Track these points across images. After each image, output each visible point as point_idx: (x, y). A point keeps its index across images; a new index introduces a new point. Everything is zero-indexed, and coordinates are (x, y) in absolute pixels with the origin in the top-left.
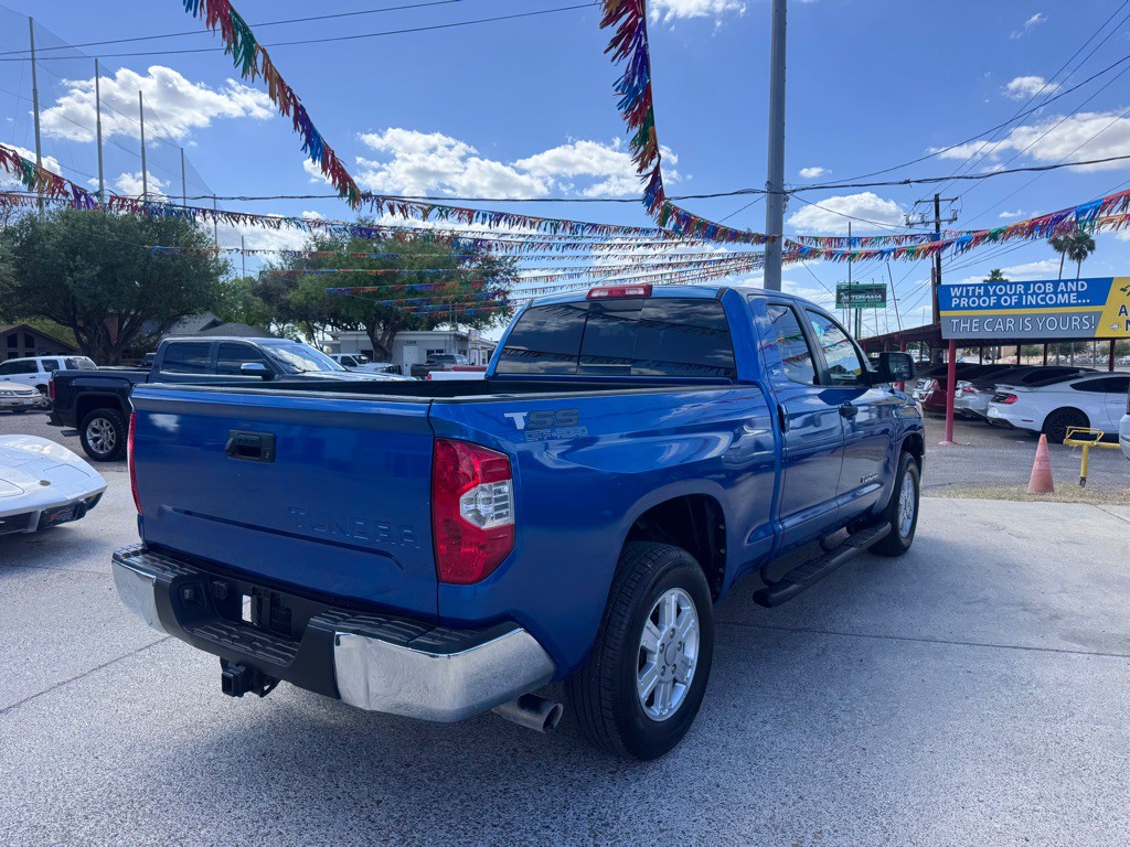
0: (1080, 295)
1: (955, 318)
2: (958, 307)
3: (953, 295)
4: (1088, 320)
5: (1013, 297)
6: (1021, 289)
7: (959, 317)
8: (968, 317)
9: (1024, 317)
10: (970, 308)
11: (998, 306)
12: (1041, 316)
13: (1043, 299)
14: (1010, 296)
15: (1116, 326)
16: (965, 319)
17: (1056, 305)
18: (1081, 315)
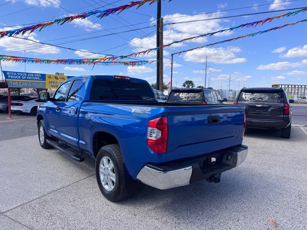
0: (40, 77)
1: (11, 81)
2: (10, 78)
3: (8, 74)
4: (43, 84)
5: (25, 77)
6: (26, 75)
7: (12, 81)
8: (15, 81)
9: (29, 82)
10: (14, 79)
11: (21, 79)
12: (33, 82)
13: (32, 78)
14: (24, 76)
15: (49, 86)
16: (14, 82)
17: (35, 80)
18: (42, 83)
